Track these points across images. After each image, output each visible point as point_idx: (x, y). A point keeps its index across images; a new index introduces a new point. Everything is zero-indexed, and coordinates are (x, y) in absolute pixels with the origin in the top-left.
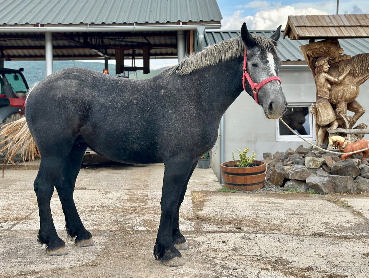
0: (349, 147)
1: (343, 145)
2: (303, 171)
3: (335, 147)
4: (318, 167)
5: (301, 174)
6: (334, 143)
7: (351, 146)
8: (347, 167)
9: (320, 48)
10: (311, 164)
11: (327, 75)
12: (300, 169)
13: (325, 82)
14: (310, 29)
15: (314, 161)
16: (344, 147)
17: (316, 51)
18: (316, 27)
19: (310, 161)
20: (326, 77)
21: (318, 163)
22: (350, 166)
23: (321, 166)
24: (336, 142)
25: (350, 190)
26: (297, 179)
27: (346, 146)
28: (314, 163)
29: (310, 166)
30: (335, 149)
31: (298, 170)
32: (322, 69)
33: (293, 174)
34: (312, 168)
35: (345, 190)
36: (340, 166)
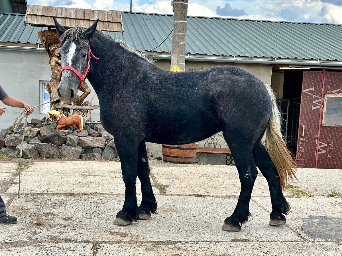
0: (63, 120)
1: (57, 117)
2: (16, 139)
3: (52, 120)
4: (35, 136)
5: (14, 141)
6: (51, 116)
7: (64, 119)
8: (54, 136)
9: (52, 35)
10: (28, 133)
11: (57, 59)
12: (14, 137)
13: (55, 65)
14: (40, 18)
15: (31, 131)
16: (58, 120)
17: (49, 37)
18: (46, 16)
19: (27, 131)
20: (56, 60)
21: (34, 132)
22: (56, 136)
23: (37, 136)
24: (52, 115)
25: (54, 154)
26: (11, 145)
27: (60, 119)
28: (31, 132)
29: (27, 134)
30: (52, 121)
31: (12, 138)
32: (54, 53)
33: (8, 142)
34: (29, 136)
35: (48, 155)
36: (48, 135)
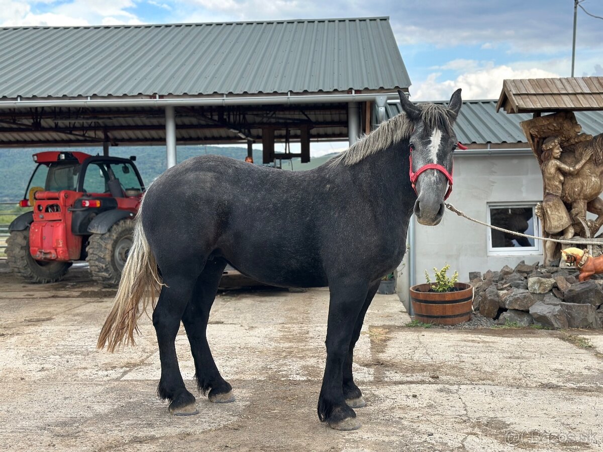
0: (590, 264)
1: (581, 260)
2: (525, 297)
4: (547, 291)
5: (522, 301)
6: (568, 258)
7: (592, 262)
8: (587, 292)
9: (549, 124)
10: (536, 287)
11: (558, 163)
12: (521, 295)
13: (555, 173)
14: (534, 98)
15: (541, 283)
16: (583, 263)
17: (543, 128)
19: (534, 283)
20: (557, 165)
21: (547, 286)
22: (591, 290)
23: (551, 291)
24: (571, 256)
25: (592, 323)
26: (517, 308)
27: (586, 262)
28: (540, 286)
29: (535, 290)
31: (518, 296)
32: (552, 154)
33: (511, 302)
34: (538, 292)
35: (585, 324)
36: (577, 290)
